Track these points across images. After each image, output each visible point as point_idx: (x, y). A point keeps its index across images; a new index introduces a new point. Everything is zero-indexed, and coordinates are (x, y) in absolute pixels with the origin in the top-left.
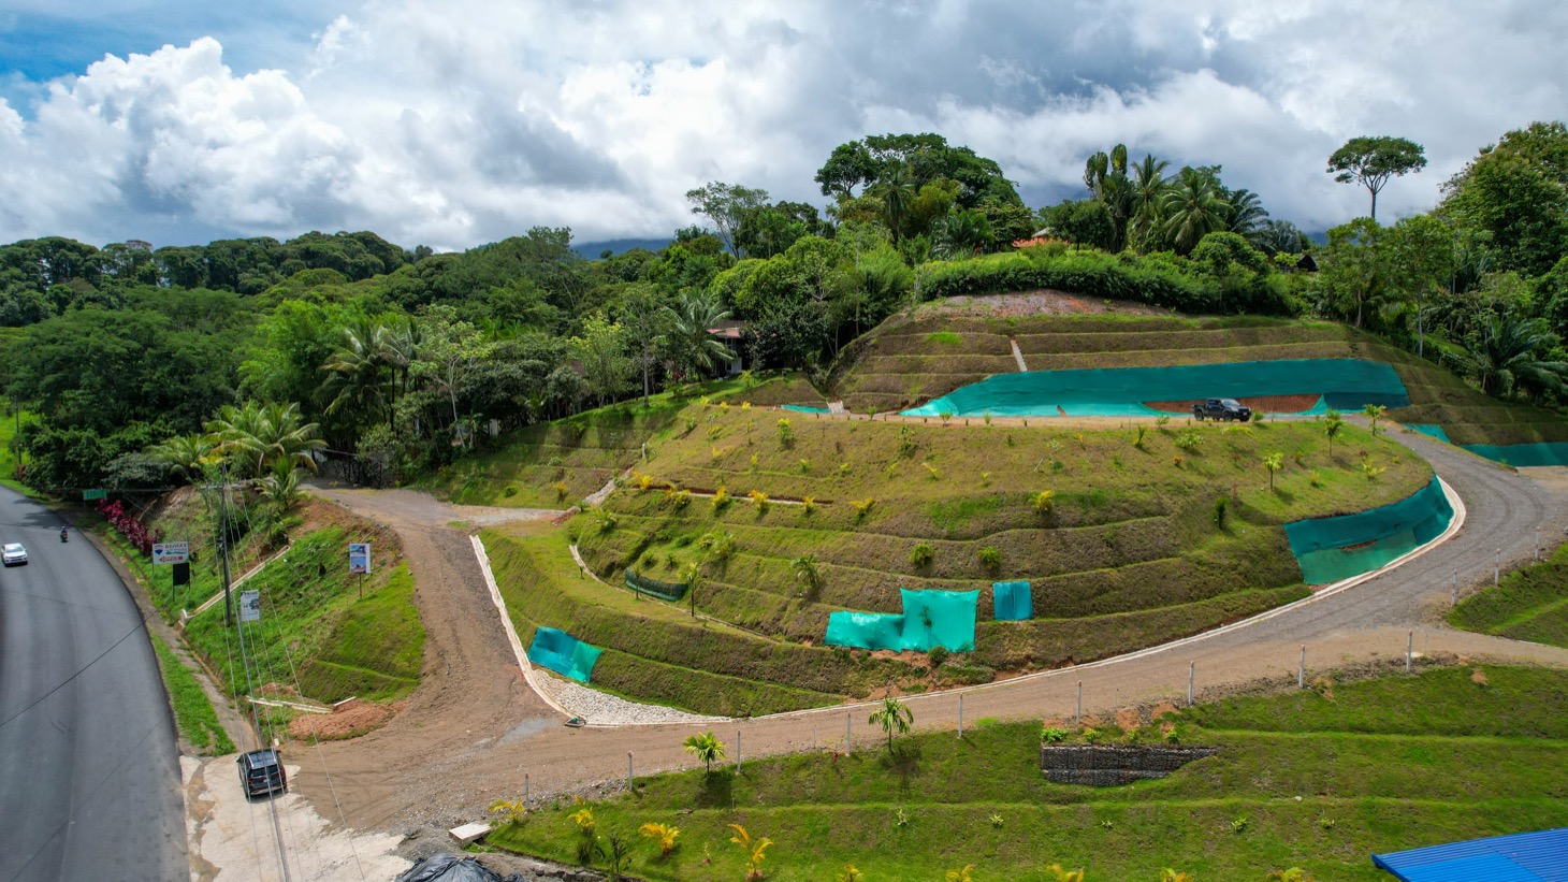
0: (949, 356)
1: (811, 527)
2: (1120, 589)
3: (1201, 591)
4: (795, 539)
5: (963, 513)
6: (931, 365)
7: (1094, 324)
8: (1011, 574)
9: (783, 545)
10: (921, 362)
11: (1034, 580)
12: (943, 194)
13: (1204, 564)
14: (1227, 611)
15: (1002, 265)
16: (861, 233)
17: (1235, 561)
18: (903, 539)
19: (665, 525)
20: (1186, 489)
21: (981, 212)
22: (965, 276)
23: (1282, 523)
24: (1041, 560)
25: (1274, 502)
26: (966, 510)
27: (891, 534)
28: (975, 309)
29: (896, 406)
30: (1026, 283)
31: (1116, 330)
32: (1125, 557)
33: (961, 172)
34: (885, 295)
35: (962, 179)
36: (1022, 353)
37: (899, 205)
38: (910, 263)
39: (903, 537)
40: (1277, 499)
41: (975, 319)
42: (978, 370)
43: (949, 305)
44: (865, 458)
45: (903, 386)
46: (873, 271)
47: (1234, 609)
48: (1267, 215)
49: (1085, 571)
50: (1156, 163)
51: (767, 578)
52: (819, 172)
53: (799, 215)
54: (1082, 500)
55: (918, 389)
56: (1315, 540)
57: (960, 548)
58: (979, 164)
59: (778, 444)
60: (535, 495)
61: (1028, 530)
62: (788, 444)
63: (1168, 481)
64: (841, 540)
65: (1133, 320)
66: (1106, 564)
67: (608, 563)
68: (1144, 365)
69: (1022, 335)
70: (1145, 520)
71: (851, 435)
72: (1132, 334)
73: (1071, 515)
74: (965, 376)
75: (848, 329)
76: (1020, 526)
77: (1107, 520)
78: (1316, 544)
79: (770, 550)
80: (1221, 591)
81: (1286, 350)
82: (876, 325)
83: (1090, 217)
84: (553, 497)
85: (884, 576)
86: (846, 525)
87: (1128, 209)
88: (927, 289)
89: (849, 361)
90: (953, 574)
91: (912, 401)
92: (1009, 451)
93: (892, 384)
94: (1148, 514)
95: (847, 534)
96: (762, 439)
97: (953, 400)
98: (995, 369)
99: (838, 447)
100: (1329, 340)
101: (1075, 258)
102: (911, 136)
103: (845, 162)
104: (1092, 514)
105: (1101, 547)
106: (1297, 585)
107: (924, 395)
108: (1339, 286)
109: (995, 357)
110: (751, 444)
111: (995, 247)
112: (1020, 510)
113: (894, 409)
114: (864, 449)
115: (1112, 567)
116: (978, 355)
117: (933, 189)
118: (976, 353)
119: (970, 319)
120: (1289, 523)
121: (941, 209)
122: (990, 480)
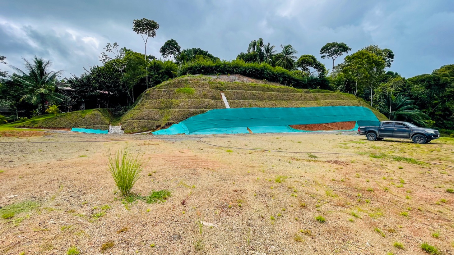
0: (187, 100)
6: (177, 104)
7: (260, 88)
10: (172, 103)
22: (200, 66)
29: (153, 128)
30: (229, 70)
36: (227, 99)
41: (203, 82)
42: (202, 107)
45: (159, 116)
55: (168, 118)
69: (227, 90)
72: (278, 93)
74: (195, 110)
88: (183, 71)
91: (163, 125)
93: (153, 115)
97: (186, 124)
98: (212, 107)
100: (350, 99)
107: (170, 121)
109: (213, 101)
113: (150, 130)
118: (202, 98)
119: (200, 81)
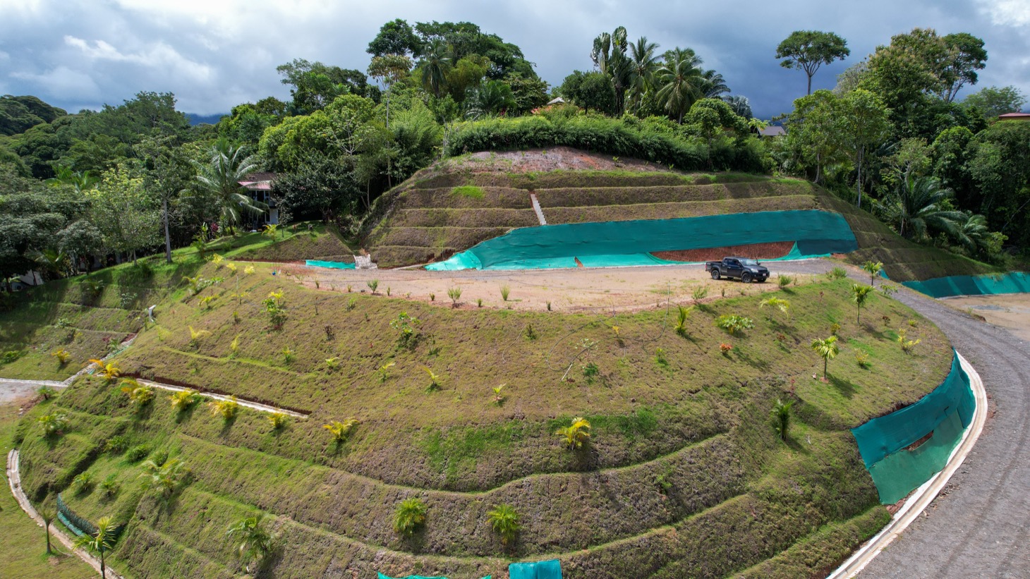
0: (473, 209)
1: (278, 452)
2: (681, 557)
3: (777, 540)
4: (254, 471)
5: (469, 449)
6: (456, 218)
7: (605, 179)
8: (534, 548)
9: (239, 479)
10: (447, 215)
11: (566, 556)
12: (476, 67)
13: (776, 500)
14: (809, 565)
15: (523, 126)
16: (404, 97)
17: (808, 489)
18: (388, 487)
19: (121, 430)
20: (742, 389)
21: (508, 83)
22: (489, 134)
23: (849, 428)
24: (576, 523)
25: (833, 396)
26: (472, 446)
27: (373, 477)
28: (497, 164)
29: (422, 259)
30: (544, 140)
31: (624, 185)
32: (685, 507)
33: (492, 52)
34: (416, 151)
35: (492, 58)
36: (542, 206)
37: (439, 75)
38: (440, 121)
39: (387, 482)
40: (834, 392)
41: (498, 174)
42: (500, 224)
43: (473, 160)
44: (358, 348)
45: (429, 239)
46: (406, 127)
47: (816, 561)
48: (729, 91)
49: (635, 534)
50: (647, 44)
51: (211, 533)
52: (370, 45)
53: (349, 80)
54: (628, 426)
55: (443, 242)
56: (884, 444)
57: (464, 505)
58: (505, 47)
59: (267, 322)
60: (38, 361)
61: (558, 474)
62: (278, 323)
63: (721, 381)
64: (308, 480)
65: (639, 176)
66: (663, 521)
67: (40, 484)
68: (649, 218)
69: (541, 189)
70: (703, 444)
71: (348, 314)
72: (638, 188)
73: (613, 449)
74: (487, 229)
75: (380, 181)
76: (545, 469)
77: (659, 452)
78: (884, 448)
79: (223, 486)
80: (799, 535)
81: (765, 203)
82: (407, 178)
83: (597, 86)
84: (54, 364)
85: (358, 549)
86: (320, 455)
87: (625, 82)
88: (455, 144)
89: (379, 213)
90: (454, 549)
91: (438, 254)
92: (529, 346)
93: (418, 237)
94: (706, 434)
95: (318, 469)
96: (252, 315)
97: (476, 254)
98: (517, 223)
99: (328, 332)
100: (797, 193)
101: (584, 121)
102: (452, 24)
103: (392, 37)
104: (639, 445)
105: (654, 496)
106: (875, 509)
107: (449, 248)
108: (806, 149)
109: (516, 211)
110: (237, 321)
111: (520, 112)
112: (544, 444)
113: (420, 262)
114: (358, 335)
115: (669, 523)
116: (501, 209)
117: (467, 63)
118: (498, 206)
119: (493, 173)
120: (857, 427)
121: (474, 79)
122: (506, 394)
